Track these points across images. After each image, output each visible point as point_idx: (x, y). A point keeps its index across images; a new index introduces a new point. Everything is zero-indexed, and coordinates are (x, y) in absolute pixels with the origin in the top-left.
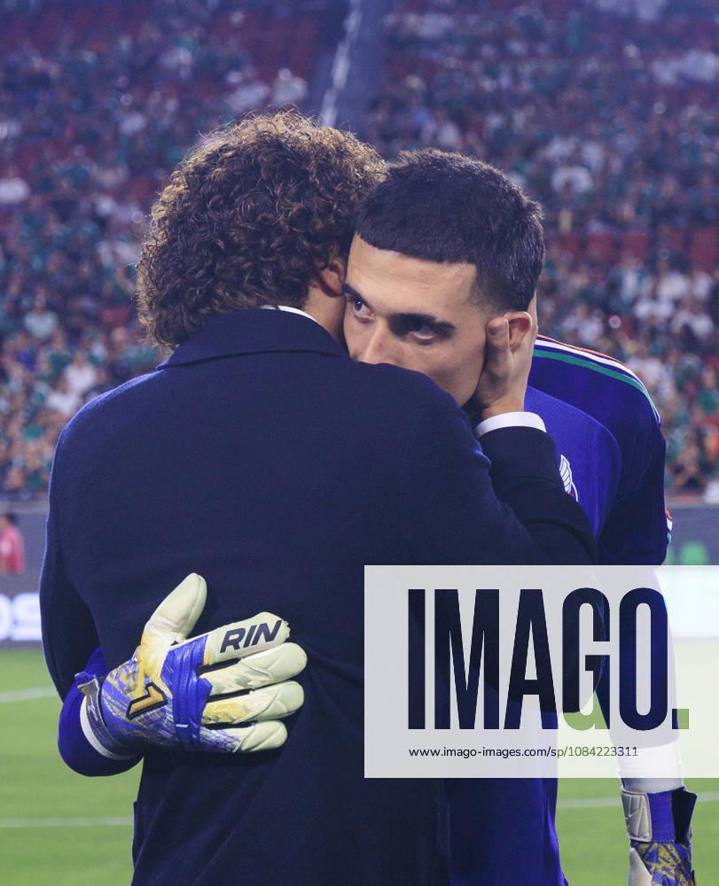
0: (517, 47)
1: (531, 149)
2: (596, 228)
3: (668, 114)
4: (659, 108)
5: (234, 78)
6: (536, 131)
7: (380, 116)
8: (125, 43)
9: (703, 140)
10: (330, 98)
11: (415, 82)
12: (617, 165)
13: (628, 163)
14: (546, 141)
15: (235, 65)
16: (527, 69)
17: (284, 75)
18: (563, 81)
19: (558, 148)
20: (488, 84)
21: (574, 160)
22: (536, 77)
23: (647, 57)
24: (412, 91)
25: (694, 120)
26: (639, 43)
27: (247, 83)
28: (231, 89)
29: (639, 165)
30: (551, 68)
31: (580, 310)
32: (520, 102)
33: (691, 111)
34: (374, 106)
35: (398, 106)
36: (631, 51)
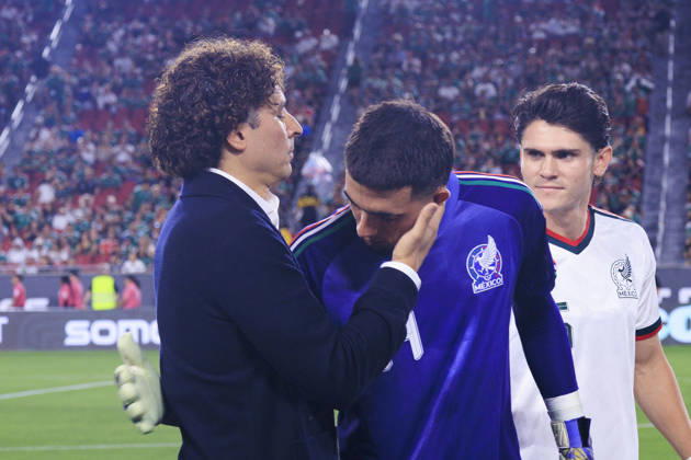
0: (456, 17)
1: (463, 73)
2: (499, 116)
3: (539, 53)
4: (533, 51)
5: (299, 34)
6: (465, 63)
7: (380, 55)
8: (238, 16)
9: (558, 67)
10: (351, 45)
11: (398, 37)
12: (510, 82)
13: (517, 81)
14: (471, 68)
15: (300, 28)
16: (461, 29)
17: (326, 32)
18: (480, 35)
19: (478, 72)
20: (439, 38)
21: (485, 79)
22: (466, 33)
23: (526, 22)
24: (397, 42)
25: (553, 56)
26: (522, 14)
27: (305, 37)
28: (297, 41)
29: (522, 81)
30: (474, 27)
31: (490, 161)
32: (457, 47)
33: (552, 52)
34: (376, 50)
35: (389, 50)
36: (518, 19)
